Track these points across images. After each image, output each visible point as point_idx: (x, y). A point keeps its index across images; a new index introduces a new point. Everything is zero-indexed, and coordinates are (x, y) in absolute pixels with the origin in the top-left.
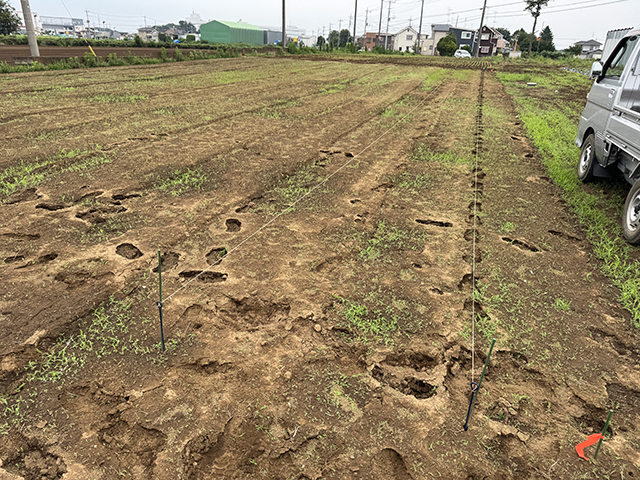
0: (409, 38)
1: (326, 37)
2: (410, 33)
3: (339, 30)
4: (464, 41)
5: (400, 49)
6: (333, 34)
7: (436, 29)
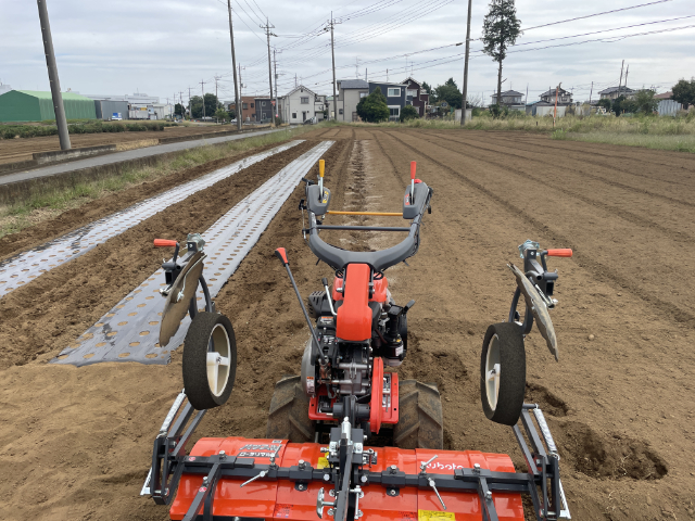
0: (305, 100)
1: (186, 105)
2: (304, 94)
3: (201, 94)
4: (393, 101)
5: (295, 116)
6: (194, 101)
7: (343, 87)
